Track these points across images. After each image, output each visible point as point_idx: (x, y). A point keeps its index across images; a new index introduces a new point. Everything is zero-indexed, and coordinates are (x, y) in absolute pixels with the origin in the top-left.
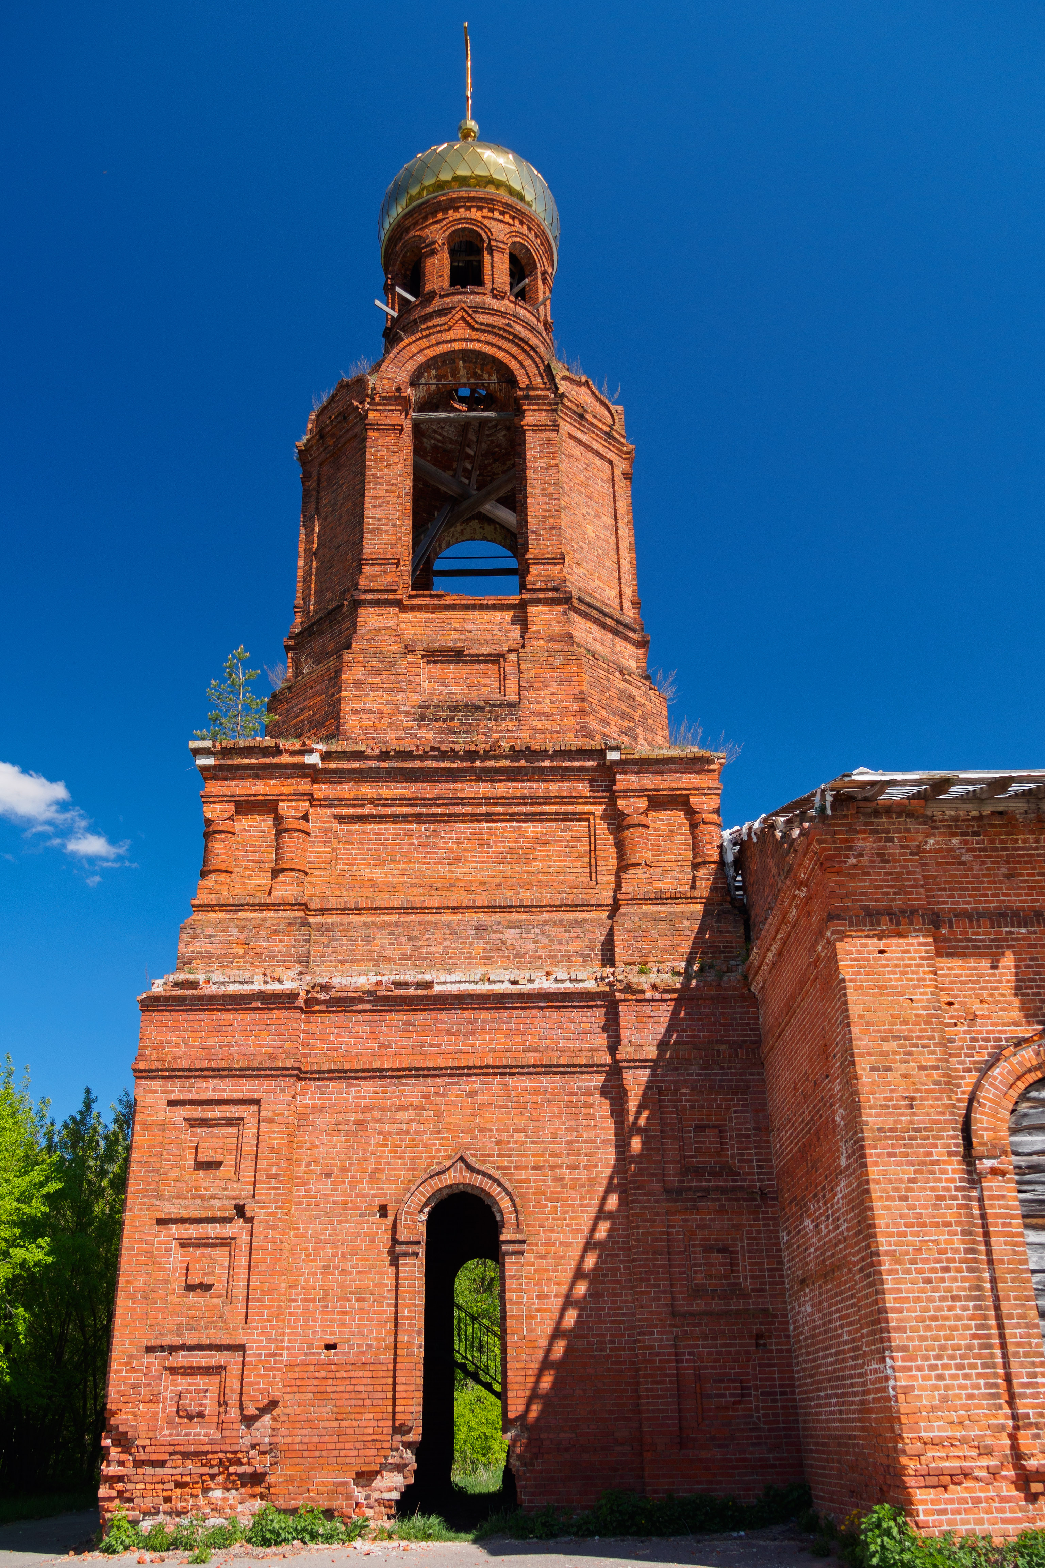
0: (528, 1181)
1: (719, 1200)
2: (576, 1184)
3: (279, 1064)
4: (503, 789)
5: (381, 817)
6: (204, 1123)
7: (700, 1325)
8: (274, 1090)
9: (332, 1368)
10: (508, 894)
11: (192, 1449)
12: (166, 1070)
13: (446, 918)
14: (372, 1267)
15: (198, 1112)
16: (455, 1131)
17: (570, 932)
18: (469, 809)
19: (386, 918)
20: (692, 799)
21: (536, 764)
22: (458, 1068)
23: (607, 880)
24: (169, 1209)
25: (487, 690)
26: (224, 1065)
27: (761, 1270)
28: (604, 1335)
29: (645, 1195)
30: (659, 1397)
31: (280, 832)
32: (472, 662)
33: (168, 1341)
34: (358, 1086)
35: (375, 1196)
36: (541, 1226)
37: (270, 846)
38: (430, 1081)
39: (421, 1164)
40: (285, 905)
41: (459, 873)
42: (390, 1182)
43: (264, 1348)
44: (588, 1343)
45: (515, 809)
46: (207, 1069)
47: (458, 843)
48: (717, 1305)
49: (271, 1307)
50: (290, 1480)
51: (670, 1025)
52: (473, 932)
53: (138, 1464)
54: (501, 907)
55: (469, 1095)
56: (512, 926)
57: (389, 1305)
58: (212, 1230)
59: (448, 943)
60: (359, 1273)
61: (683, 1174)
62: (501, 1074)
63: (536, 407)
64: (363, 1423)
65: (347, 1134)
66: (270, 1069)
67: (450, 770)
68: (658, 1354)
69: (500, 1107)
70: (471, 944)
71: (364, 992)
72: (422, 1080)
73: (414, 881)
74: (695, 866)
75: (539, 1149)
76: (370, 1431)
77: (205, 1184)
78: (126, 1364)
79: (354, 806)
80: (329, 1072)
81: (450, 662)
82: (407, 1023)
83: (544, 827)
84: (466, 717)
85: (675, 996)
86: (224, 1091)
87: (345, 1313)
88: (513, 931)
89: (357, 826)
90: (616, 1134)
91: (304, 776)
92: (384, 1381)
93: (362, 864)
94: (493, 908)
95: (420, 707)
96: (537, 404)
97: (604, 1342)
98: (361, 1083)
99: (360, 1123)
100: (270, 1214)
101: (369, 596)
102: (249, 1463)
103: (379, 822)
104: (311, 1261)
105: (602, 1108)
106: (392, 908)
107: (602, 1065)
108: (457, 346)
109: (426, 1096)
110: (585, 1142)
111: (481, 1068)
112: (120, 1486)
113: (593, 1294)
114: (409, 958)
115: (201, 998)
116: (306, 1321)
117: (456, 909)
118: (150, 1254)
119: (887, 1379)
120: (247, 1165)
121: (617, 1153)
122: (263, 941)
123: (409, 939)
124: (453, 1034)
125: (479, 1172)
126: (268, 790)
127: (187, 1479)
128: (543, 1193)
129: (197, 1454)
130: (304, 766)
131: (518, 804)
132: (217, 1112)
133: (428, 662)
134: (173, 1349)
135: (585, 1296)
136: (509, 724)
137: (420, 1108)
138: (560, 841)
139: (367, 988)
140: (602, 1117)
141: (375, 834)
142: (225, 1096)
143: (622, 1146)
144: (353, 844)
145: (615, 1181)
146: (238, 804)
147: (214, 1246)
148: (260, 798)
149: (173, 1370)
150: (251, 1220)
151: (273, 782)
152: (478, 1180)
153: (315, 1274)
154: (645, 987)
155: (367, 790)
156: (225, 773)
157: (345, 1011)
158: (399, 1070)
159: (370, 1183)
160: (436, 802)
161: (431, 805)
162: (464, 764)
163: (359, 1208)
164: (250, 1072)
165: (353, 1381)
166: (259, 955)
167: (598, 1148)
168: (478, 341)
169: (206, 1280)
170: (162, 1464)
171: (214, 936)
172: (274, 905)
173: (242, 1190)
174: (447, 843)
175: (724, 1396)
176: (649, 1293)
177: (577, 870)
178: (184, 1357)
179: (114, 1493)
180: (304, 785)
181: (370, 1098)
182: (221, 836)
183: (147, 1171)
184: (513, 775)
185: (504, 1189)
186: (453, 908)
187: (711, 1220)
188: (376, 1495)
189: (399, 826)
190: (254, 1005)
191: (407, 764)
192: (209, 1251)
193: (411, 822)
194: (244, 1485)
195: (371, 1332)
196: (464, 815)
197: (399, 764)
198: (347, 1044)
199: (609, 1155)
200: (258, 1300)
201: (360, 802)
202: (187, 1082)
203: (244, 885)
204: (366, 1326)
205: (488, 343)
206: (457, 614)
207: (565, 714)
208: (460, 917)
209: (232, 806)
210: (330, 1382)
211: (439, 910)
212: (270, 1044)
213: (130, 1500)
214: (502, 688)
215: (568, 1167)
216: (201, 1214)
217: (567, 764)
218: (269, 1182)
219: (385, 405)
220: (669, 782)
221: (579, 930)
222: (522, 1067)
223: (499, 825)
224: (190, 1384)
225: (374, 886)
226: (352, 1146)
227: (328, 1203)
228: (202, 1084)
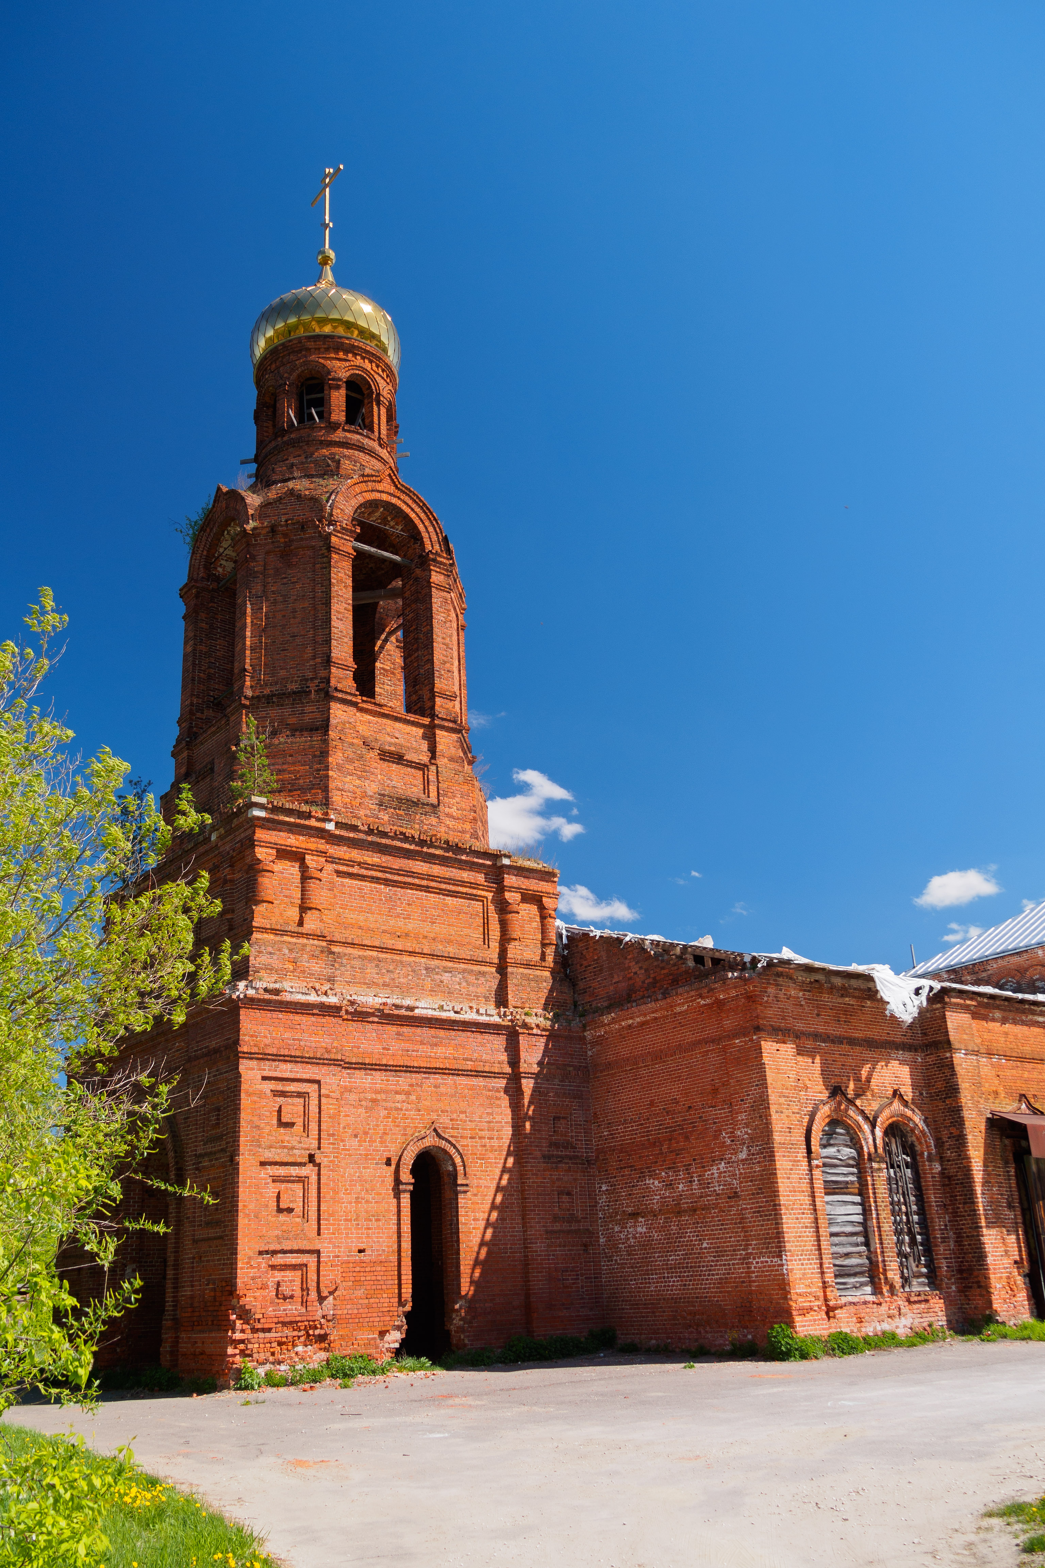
0: (467, 1146)
1: (568, 1163)
2: (492, 1148)
3: (333, 1056)
4: (437, 870)
5: (364, 876)
6: (283, 1094)
7: (559, 1238)
8: (328, 1074)
9: (364, 1265)
10: (440, 947)
11: (288, 1319)
12: (261, 1054)
13: (406, 958)
14: (384, 1199)
15: (280, 1087)
16: (429, 1110)
17: (478, 979)
18: (417, 881)
19: (371, 953)
20: (544, 899)
21: (458, 857)
22: (429, 1068)
23: (495, 945)
24: (269, 1155)
25: (415, 789)
26: (298, 1053)
27: (586, 1206)
28: (507, 1244)
29: (533, 1158)
30: (540, 1281)
31: (305, 877)
32: (407, 766)
33: (272, 1247)
34: (372, 1075)
35: (384, 1151)
36: (475, 1175)
37: (297, 887)
38: (413, 1075)
39: (409, 1131)
40: (314, 935)
41: (410, 926)
42: (393, 1142)
43: (332, 1252)
44: (499, 1249)
45: (444, 886)
46: (287, 1056)
47: (409, 905)
48: (565, 1226)
49: (334, 1225)
50: (342, 1338)
51: (544, 1052)
52: (424, 972)
53: (254, 1330)
54: (437, 956)
55: (435, 1087)
56: (446, 970)
57: (394, 1224)
58: (294, 1171)
59: (410, 977)
60: (376, 1202)
61: (550, 1146)
62: (453, 1074)
63: (438, 570)
64: (382, 1300)
65: (366, 1108)
66: (327, 1059)
67: (408, 850)
68: (540, 1255)
69: (452, 1096)
70: (423, 980)
71: (376, 1009)
72: (408, 1074)
73: (384, 928)
74: (544, 945)
75: (472, 1125)
76: (386, 1305)
77: (287, 1138)
78: (248, 1263)
79: (347, 865)
80: (355, 1064)
81: (393, 762)
82: (398, 1034)
83: (457, 902)
84: (408, 809)
85: (547, 1033)
86: (297, 1072)
87: (369, 1229)
88: (447, 974)
89: (347, 880)
90: (512, 1119)
91: (322, 838)
92: (392, 1273)
93: (351, 910)
94: (433, 956)
95: (379, 794)
96: (439, 568)
97: (506, 1248)
98: (373, 1072)
99: (374, 1101)
100: (331, 1161)
101: (340, 695)
102: (321, 1328)
103: (361, 880)
104: (348, 1194)
105: (505, 1101)
106: (374, 947)
107: (506, 1074)
108: (385, 497)
109: (411, 1085)
110: (497, 1122)
111: (442, 1069)
112: (242, 1346)
113: (501, 1219)
114: (388, 986)
115: (281, 1003)
116: (347, 1234)
117: (412, 953)
118: (257, 1186)
119: (782, 1265)
120: (313, 1126)
121: (513, 1131)
122: (305, 962)
123: (388, 971)
124: (425, 1044)
125: (443, 1138)
126: (297, 844)
127: (284, 1340)
128: (476, 1154)
129: (291, 1323)
130: (323, 830)
131: (445, 883)
132: (292, 1087)
133: (381, 759)
134: (274, 1253)
135: (497, 1219)
136: (433, 820)
137: (408, 1093)
138: (467, 913)
139: (378, 1006)
140: (505, 1107)
141: (359, 889)
142: (298, 1076)
143: (517, 1127)
144: (344, 893)
145: (512, 1149)
146: (278, 851)
147: (293, 1182)
148: (294, 849)
149: (273, 1267)
150: (319, 1165)
151: (301, 838)
152: (443, 1144)
153: (351, 1203)
154: (533, 1026)
155: (355, 854)
156: (270, 825)
157: (362, 1021)
158: (396, 1066)
159: (381, 1142)
160: (397, 872)
161: (395, 874)
162: (417, 848)
163: (374, 1159)
164: (314, 1060)
165: (375, 1273)
166: (303, 972)
167: (503, 1127)
168: (399, 498)
169: (291, 1206)
170: (269, 1330)
171: (274, 954)
172: (307, 934)
173: (311, 1144)
174: (402, 903)
175: (568, 1280)
176: (535, 1219)
177: (477, 935)
178: (281, 1258)
179: (237, 1351)
180: (322, 845)
181: (380, 1084)
182: (267, 874)
183: (251, 1127)
184: (443, 861)
185: (458, 1150)
186: (410, 952)
187: (564, 1175)
188: (387, 1345)
189: (373, 885)
190: (315, 1011)
191: (383, 841)
192: (290, 1185)
193: (381, 884)
194: (316, 1342)
195: (384, 1242)
196: (413, 884)
197: (378, 840)
198: (365, 1046)
199: (508, 1131)
200: (327, 1220)
201: (351, 863)
202: (274, 1064)
203: (281, 914)
204: (381, 1237)
205: (405, 503)
206: (389, 722)
207: (463, 820)
208: (413, 959)
209: (274, 852)
210: (362, 1274)
211: (401, 952)
212: (325, 1041)
213: (250, 1355)
214: (426, 790)
215: (488, 1138)
216: (286, 1160)
217: (476, 860)
218: (329, 1139)
219: (343, 534)
220: (534, 885)
221: (483, 979)
222: (465, 1071)
223: (432, 895)
224: (283, 1276)
225: (360, 928)
226: (369, 1117)
227: (356, 1154)
228: (283, 1066)
